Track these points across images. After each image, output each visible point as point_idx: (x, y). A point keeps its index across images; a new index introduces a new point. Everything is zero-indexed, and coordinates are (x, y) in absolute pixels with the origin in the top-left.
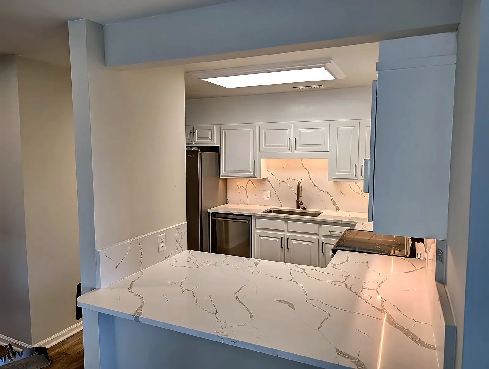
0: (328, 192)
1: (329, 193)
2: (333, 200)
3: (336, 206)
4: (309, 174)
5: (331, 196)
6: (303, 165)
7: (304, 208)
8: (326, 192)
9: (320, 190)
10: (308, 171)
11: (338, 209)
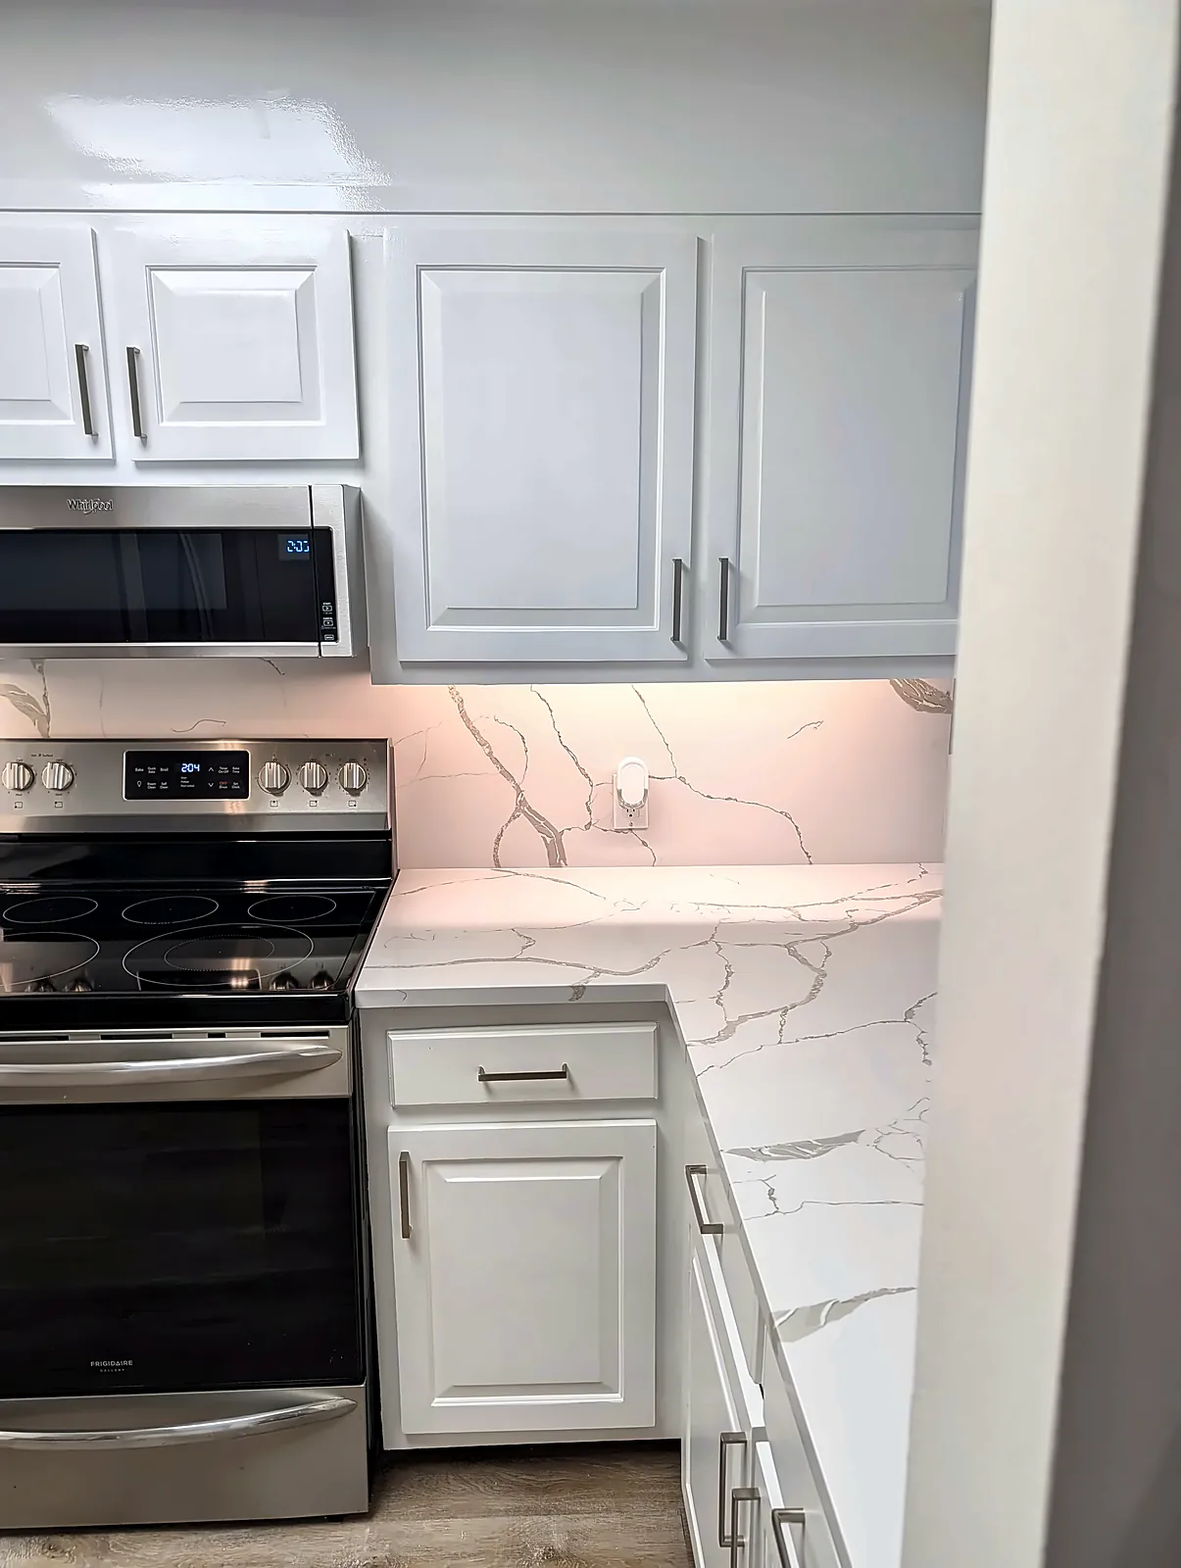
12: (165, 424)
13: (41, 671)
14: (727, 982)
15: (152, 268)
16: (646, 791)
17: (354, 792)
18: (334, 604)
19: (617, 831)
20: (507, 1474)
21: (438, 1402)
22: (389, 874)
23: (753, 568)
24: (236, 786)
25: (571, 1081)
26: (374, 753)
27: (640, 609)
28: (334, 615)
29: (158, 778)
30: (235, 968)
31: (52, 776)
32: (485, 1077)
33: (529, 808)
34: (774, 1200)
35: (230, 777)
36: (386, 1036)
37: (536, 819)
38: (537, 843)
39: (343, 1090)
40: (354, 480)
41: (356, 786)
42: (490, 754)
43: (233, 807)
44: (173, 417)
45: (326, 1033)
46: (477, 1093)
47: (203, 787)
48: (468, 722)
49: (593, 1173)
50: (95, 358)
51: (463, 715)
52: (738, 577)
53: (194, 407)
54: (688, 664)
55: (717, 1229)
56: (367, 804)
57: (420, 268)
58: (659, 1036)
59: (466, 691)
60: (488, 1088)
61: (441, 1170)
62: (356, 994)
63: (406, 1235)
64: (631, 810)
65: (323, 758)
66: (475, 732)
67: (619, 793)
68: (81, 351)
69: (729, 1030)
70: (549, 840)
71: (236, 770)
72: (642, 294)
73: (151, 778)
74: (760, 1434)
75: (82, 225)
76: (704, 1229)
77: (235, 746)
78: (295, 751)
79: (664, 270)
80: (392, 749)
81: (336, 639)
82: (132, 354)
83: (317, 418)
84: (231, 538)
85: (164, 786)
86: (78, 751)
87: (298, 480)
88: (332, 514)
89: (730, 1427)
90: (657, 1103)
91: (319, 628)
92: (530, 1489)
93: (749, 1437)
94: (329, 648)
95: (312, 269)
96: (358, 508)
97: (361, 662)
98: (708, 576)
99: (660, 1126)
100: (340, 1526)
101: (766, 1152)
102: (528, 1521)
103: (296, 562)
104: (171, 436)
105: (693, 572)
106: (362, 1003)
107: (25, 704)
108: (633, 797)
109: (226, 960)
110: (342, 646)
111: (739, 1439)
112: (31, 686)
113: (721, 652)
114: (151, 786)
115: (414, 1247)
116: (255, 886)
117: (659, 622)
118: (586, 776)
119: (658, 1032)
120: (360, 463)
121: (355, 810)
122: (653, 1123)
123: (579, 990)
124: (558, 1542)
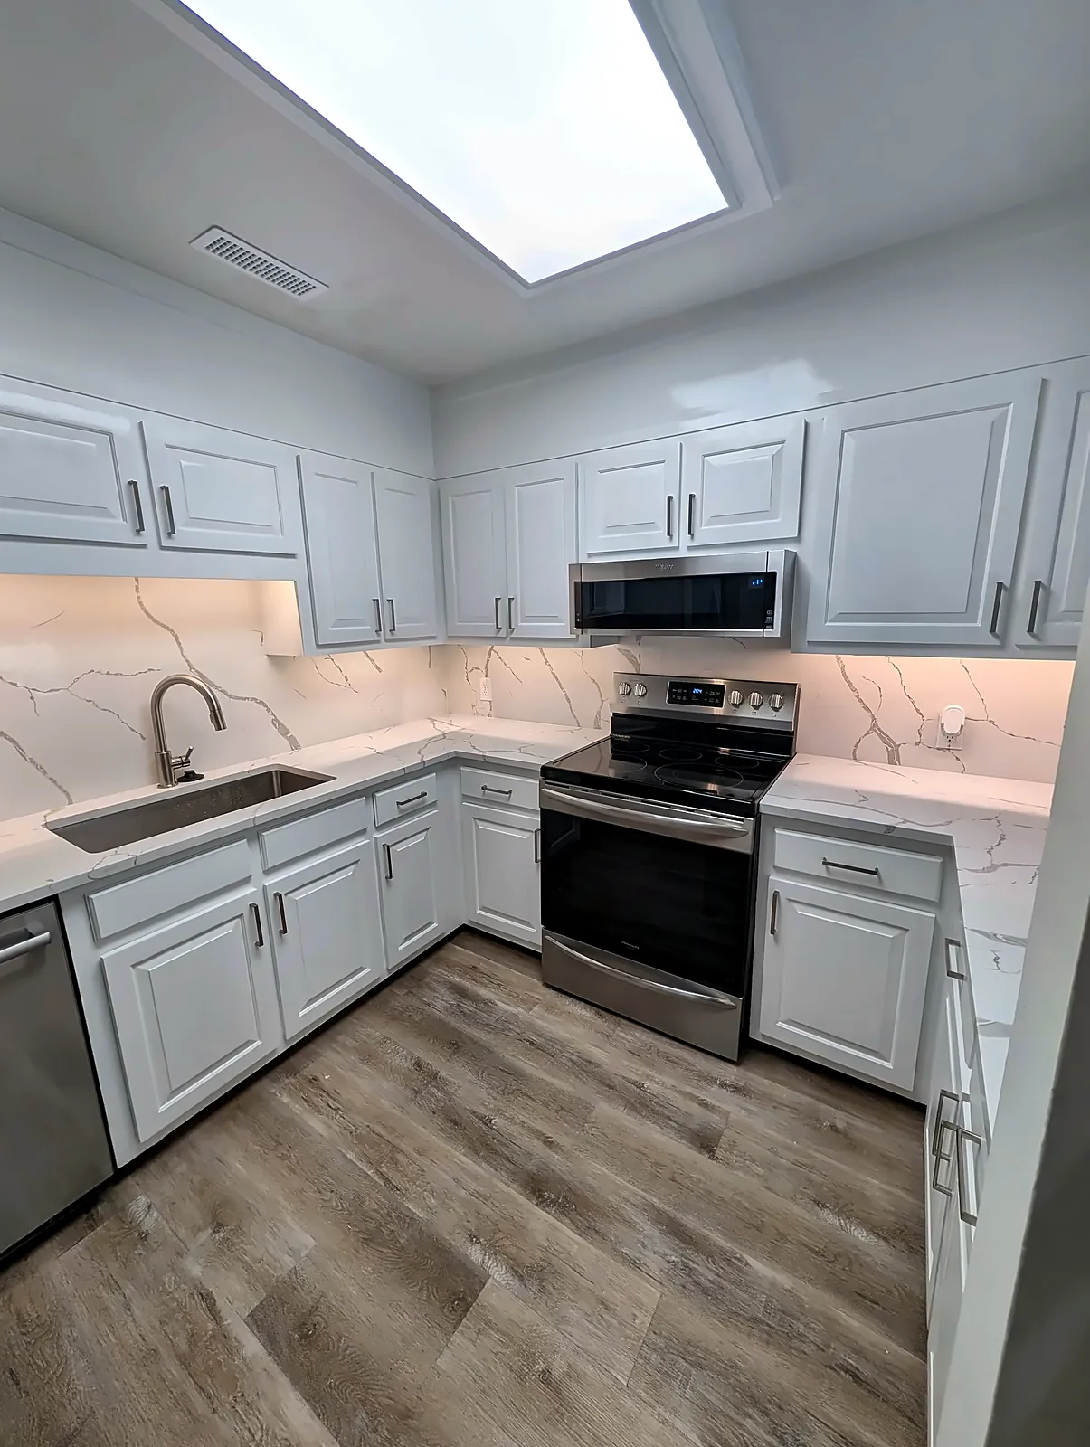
0: (259, 698)
1: (261, 702)
2: (278, 721)
3: (289, 735)
4: (179, 644)
5: (269, 710)
6: (146, 612)
7: (190, 776)
8: (253, 699)
9: (230, 697)
10: (172, 631)
11: (295, 745)
12: (703, 528)
13: (639, 644)
14: (999, 844)
15: (705, 456)
16: (962, 726)
17: (776, 709)
18: (773, 611)
19: (938, 749)
20: (817, 1079)
21: (780, 1024)
22: (790, 753)
23: (1062, 588)
24: (717, 701)
25: (879, 877)
26: (789, 691)
27: (969, 611)
28: (773, 616)
29: (682, 694)
30: (709, 788)
31: (638, 690)
32: (826, 863)
33: (879, 729)
34: (997, 963)
35: (715, 697)
36: (774, 831)
37: (884, 737)
38: (882, 750)
39: (748, 851)
40: (792, 548)
41: (777, 706)
42: (858, 696)
43: (717, 711)
44: (707, 525)
45: (742, 820)
46: (821, 871)
47: (701, 700)
48: (846, 678)
49: (889, 934)
50: (675, 501)
51: (844, 674)
52: (1048, 593)
53: (717, 519)
54: (1002, 647)
55: (961, 977)
56: (784, 716)
57: (844, 432)
58: (943, 865)
59: (845, 658)
60: (828, 869)
61: (795, 905)
62: (761, 806)
63: (773, 932)
64: (950, 737)
65: (762, 692)
66: (850, 684)
67: (942, 725)
68: (670, 498)
69: (993, 868)
70: (890, 749)
71: (718, 694)
72: (993, 422)
73: (679, 694)
74: (966, 1097)
75: (677, 441)
76: (951, 974)
77: (720, 682)
78: (747, 687)
79: (1012, 405)
80: (799, 690)
81: (772, 628)
82: (692, 496)
83: (777, 518)
84: (724, 579)
85: (684, 698)
86: (650, 680)
87: (762, 550)
88: (778, 565)
89: (951, 1089)
90: (938, 905)
91: (765, 622)
92: (827, 1091)
93: (960, 1099)
94: (768, 633)
95: (783, 442)
96: (793, 563)
97: (785, 643)
98: (1024, 593)
99: (938, 919)
100: (722, 1062)
101: (998, 936)
102: (823, 1106)
103: (756, 590)
104: (705, 534)
105: (1012, 590)
106: (762, 810)
107: (631, 659)
108: (952, 729)
109: (705, 784)
110: (775, 632)
111: (955, 1098)
112: (634, 651)
113: (1029, 640)
114: (679, 698)
115: (776, 940)
116: (724, 750)
117: (981, 620)
118: (921, 714)
119: (943, 864)
120: (798, 539)
121: (775, 719)
122: (934, 916)
123: (891, 828)
124: (840, 1125)
